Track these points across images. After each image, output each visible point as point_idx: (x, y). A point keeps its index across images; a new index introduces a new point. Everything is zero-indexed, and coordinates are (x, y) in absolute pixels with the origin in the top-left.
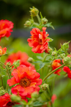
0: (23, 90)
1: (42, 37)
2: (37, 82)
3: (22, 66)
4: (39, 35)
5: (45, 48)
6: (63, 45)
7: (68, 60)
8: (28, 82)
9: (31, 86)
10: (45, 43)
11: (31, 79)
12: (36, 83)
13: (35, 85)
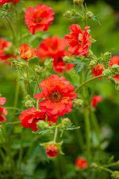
0: (53, 106)
1: (82, 38)
2: (70, 96)
3: (53, 77)
4: (80, 34)
5: (83, 51)
6: (105, 54)
7: (108, 75)
8: (59, 96)
9: (62, 102)
10: (85, 46)
11: (63, 93)
12: (68, 98)
13: (68, 100)
